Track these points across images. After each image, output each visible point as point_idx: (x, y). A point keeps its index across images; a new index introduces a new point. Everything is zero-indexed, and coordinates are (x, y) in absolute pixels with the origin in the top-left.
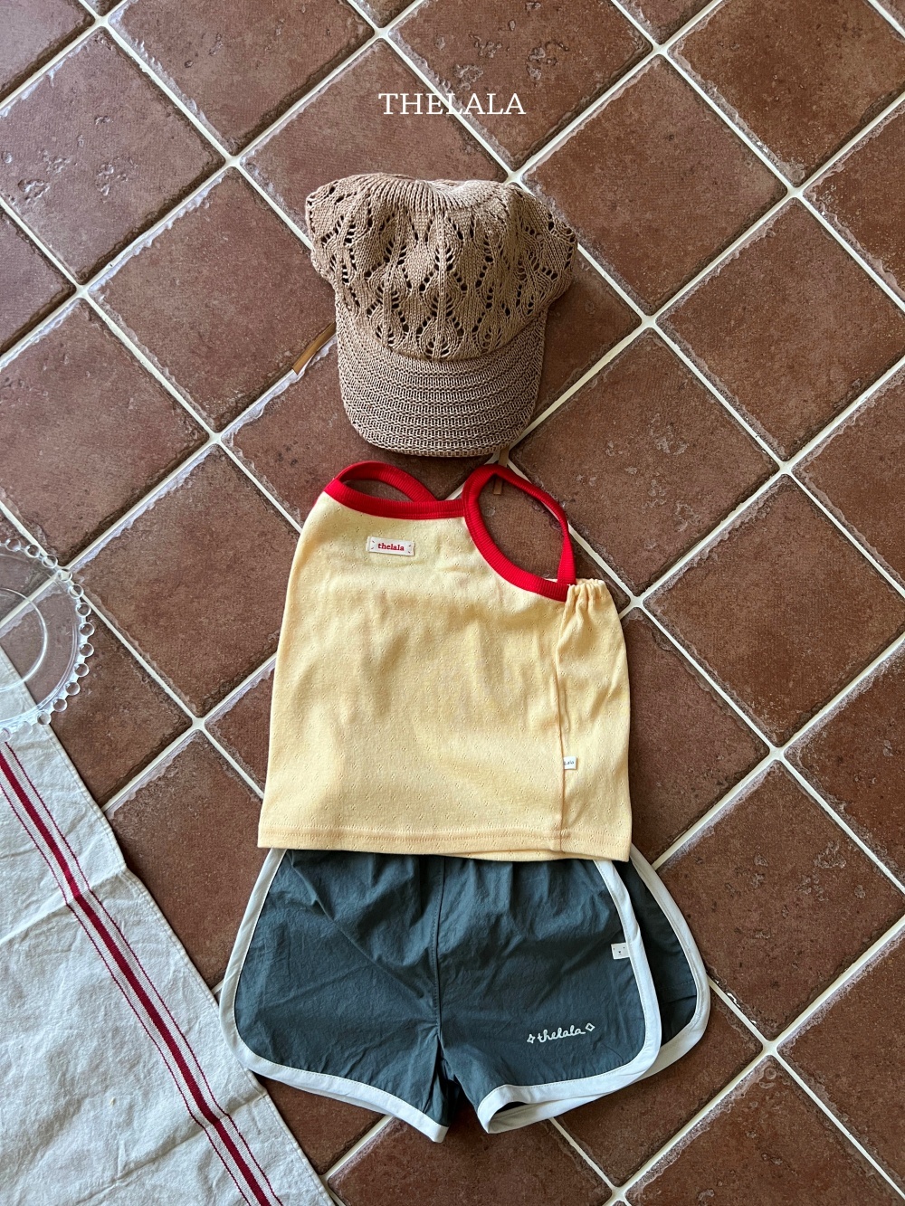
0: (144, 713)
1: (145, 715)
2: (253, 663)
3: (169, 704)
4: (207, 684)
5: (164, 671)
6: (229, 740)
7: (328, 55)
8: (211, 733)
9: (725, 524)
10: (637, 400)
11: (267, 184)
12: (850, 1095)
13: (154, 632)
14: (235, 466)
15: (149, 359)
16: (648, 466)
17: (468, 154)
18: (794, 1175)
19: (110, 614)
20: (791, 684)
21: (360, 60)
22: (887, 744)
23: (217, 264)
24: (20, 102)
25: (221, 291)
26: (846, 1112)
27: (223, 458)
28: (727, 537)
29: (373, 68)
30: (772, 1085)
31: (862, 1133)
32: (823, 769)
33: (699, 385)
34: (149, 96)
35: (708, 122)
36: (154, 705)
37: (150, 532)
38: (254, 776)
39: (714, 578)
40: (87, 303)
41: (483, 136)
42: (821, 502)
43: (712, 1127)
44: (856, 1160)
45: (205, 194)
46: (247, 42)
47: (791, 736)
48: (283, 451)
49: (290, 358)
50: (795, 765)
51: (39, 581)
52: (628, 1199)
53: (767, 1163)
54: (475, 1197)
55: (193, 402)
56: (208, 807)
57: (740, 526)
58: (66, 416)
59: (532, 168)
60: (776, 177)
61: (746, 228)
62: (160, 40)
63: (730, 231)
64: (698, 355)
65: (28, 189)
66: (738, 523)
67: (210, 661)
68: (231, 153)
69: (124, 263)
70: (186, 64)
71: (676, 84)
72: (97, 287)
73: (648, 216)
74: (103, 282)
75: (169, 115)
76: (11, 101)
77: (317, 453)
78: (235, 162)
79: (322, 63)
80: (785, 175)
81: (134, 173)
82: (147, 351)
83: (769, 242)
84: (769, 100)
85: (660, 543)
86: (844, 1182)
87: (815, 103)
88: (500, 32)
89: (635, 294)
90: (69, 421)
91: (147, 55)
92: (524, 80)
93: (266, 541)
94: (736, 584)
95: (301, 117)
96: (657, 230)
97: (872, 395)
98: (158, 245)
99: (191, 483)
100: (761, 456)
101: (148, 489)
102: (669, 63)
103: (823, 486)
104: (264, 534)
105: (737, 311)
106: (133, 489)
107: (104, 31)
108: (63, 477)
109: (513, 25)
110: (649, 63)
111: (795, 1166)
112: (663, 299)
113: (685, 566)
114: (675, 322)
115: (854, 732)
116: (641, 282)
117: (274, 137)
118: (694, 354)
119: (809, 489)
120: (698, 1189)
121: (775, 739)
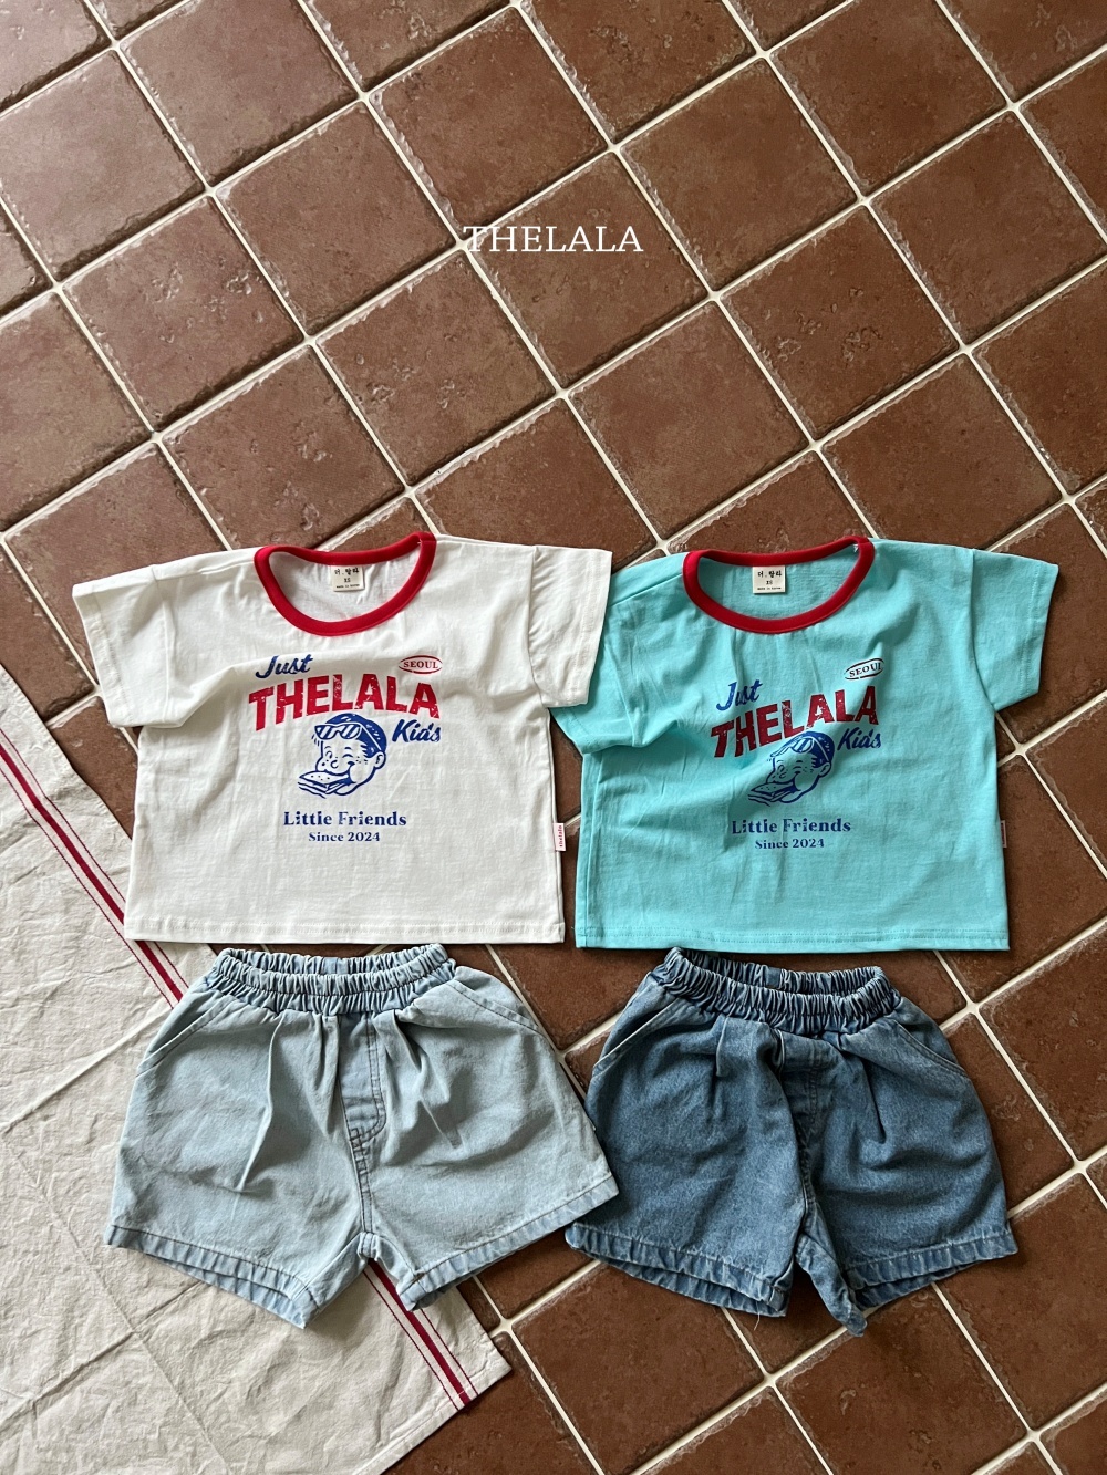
7: (665, 310)
11: (591, 420)
17: (777, 419)
18: (930, 1389)
21: (692, 318)
22: (1075, 1015)
23: (535, 487)
24: (378, 309)
25: (534, 512)
26: (984, 1339)
29: (702, 328)
30: (922, 1305)
31: (997, 1361)
32: (1013, 1029)
34: (496, 323)
35: (999, 423)
40: (413, 504)
41: (792, 404)
42: (1048, 787)
44: (988, 1386)
45: (534, 420)
46: (592, 287)
47: (988, 994)
50: (987, 1021)
52: (777, 1385)
53: (907, 1374)
54: (642, 1361)
59: (832, 440)
60: (1053, 483)
61: (1019, 525)
62: (512, 273)
63: (1004, 526)
65: (375, 391)
68: (561, 386)
69: (451, 472)
70: (534, 300)
71: (974, 384)
72: (425, 490)
73: (932, 501)
74: (431, 485)
75: (511, 343)
76: (370, 307)
78: (564, 395)
79: (656, 316)
80: (1062, 482)
81: (472, 391)
83: (1037, 541)
84: (1058, 411)
86: (974, 1403)
87: (1100, 420)
88: (822, 312)
91: (499, 285)
92: (838, 360)
95: (629, 362)
96: (937, 515)
98: (484, 461)
102: (972, 363)
103: (1049, 771)
107: (463, 255)
109: (835, 307)
110: (954, 360)
111: (932, 1382)
115: (1045, 1000)
117: (603, 377)
119: (1039, 772)
120: (842, 1387)
121: (973, 994)
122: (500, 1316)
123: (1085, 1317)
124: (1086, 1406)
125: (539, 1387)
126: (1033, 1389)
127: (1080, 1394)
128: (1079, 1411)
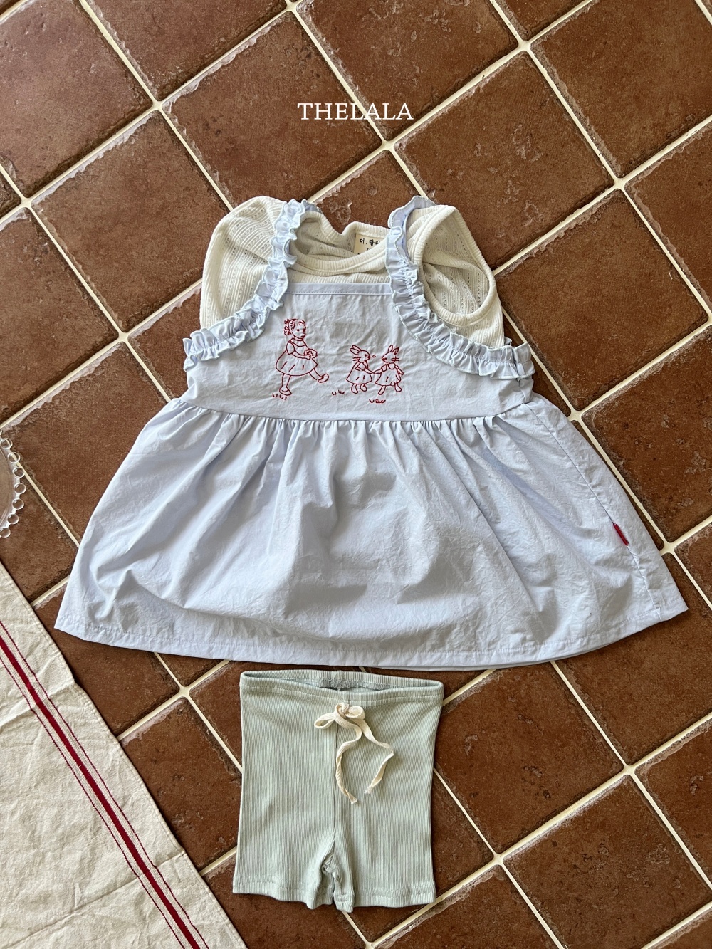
0: (81, 323)
1: (82, 325)
2: (170, 294)
3: (102, 318)
4: (132, 306)
5: (100, 291)
6: (146, 352)
8: (132, 345)
9: (563, 225)
10: (505, 111)
12: (592, 681)
13: (95, 259)
14: (170, 130)
15: (110, 34)
16: (506, 168)
18: (540, 733)
19: (61, 240)
20: (596, 361)
22: (666, 418)
26: (587, 693)
27: (162, 123)
28: (562, 235)
31: (597, 710)
32: (611, 432)
33: (558, 104)
36: (90, 317)
37: (98, 177)
38: (163, 383)
39: (547, 268)
42: (644, 216)
43: (483, 690)
44: (590, 729)
47: (590, 403)
48: (211, 121)
49: (224, 43)
50: (589, 426)
51: (8, 207)
53: (521, 722)
55: (142, 73)
56: (125, 402)
57: (575, 228)
58: (39, 73)
64: (561, 79)
66: (573, 225)
67: (136, 288)
77: (238, 127)
82: (110, 26)
85: (508, 234)
86: (578, 744)
89: (516, 20)
90: (41, 78)
93: (189, 195)
94: (565, 275)
97: (701, 130)
99: (134, 141)
100: (601, 171)
101: (100, 141)
103: (647, 201)
104: (187, 189)
105: (599, 44)
106: (88, 140)
108: (33, 124)
111: (543, 727)
112: (539, 27)
113: (526, 255)
114: (546, 47)
115: (640, 405)
116: (522, 10)
118: (558, 78)
119: (636, 203)
120: (466, 733)
121: (576, 403)
122: (179, 685)
123: (672, 671)
124: (674, 745)
125: (215, 739)
126: (628, 731)
127: (669, 734)
128: (668, 750)
